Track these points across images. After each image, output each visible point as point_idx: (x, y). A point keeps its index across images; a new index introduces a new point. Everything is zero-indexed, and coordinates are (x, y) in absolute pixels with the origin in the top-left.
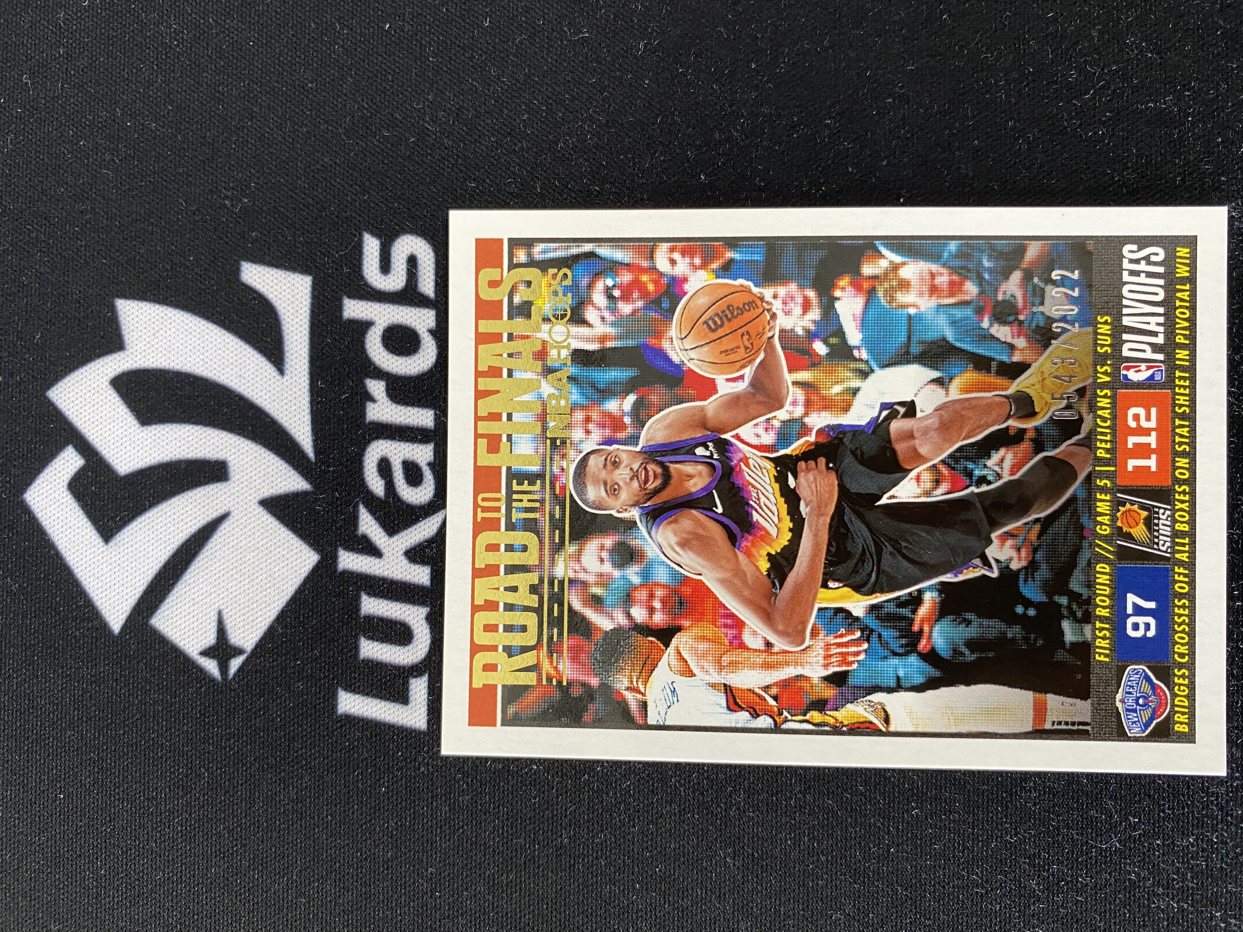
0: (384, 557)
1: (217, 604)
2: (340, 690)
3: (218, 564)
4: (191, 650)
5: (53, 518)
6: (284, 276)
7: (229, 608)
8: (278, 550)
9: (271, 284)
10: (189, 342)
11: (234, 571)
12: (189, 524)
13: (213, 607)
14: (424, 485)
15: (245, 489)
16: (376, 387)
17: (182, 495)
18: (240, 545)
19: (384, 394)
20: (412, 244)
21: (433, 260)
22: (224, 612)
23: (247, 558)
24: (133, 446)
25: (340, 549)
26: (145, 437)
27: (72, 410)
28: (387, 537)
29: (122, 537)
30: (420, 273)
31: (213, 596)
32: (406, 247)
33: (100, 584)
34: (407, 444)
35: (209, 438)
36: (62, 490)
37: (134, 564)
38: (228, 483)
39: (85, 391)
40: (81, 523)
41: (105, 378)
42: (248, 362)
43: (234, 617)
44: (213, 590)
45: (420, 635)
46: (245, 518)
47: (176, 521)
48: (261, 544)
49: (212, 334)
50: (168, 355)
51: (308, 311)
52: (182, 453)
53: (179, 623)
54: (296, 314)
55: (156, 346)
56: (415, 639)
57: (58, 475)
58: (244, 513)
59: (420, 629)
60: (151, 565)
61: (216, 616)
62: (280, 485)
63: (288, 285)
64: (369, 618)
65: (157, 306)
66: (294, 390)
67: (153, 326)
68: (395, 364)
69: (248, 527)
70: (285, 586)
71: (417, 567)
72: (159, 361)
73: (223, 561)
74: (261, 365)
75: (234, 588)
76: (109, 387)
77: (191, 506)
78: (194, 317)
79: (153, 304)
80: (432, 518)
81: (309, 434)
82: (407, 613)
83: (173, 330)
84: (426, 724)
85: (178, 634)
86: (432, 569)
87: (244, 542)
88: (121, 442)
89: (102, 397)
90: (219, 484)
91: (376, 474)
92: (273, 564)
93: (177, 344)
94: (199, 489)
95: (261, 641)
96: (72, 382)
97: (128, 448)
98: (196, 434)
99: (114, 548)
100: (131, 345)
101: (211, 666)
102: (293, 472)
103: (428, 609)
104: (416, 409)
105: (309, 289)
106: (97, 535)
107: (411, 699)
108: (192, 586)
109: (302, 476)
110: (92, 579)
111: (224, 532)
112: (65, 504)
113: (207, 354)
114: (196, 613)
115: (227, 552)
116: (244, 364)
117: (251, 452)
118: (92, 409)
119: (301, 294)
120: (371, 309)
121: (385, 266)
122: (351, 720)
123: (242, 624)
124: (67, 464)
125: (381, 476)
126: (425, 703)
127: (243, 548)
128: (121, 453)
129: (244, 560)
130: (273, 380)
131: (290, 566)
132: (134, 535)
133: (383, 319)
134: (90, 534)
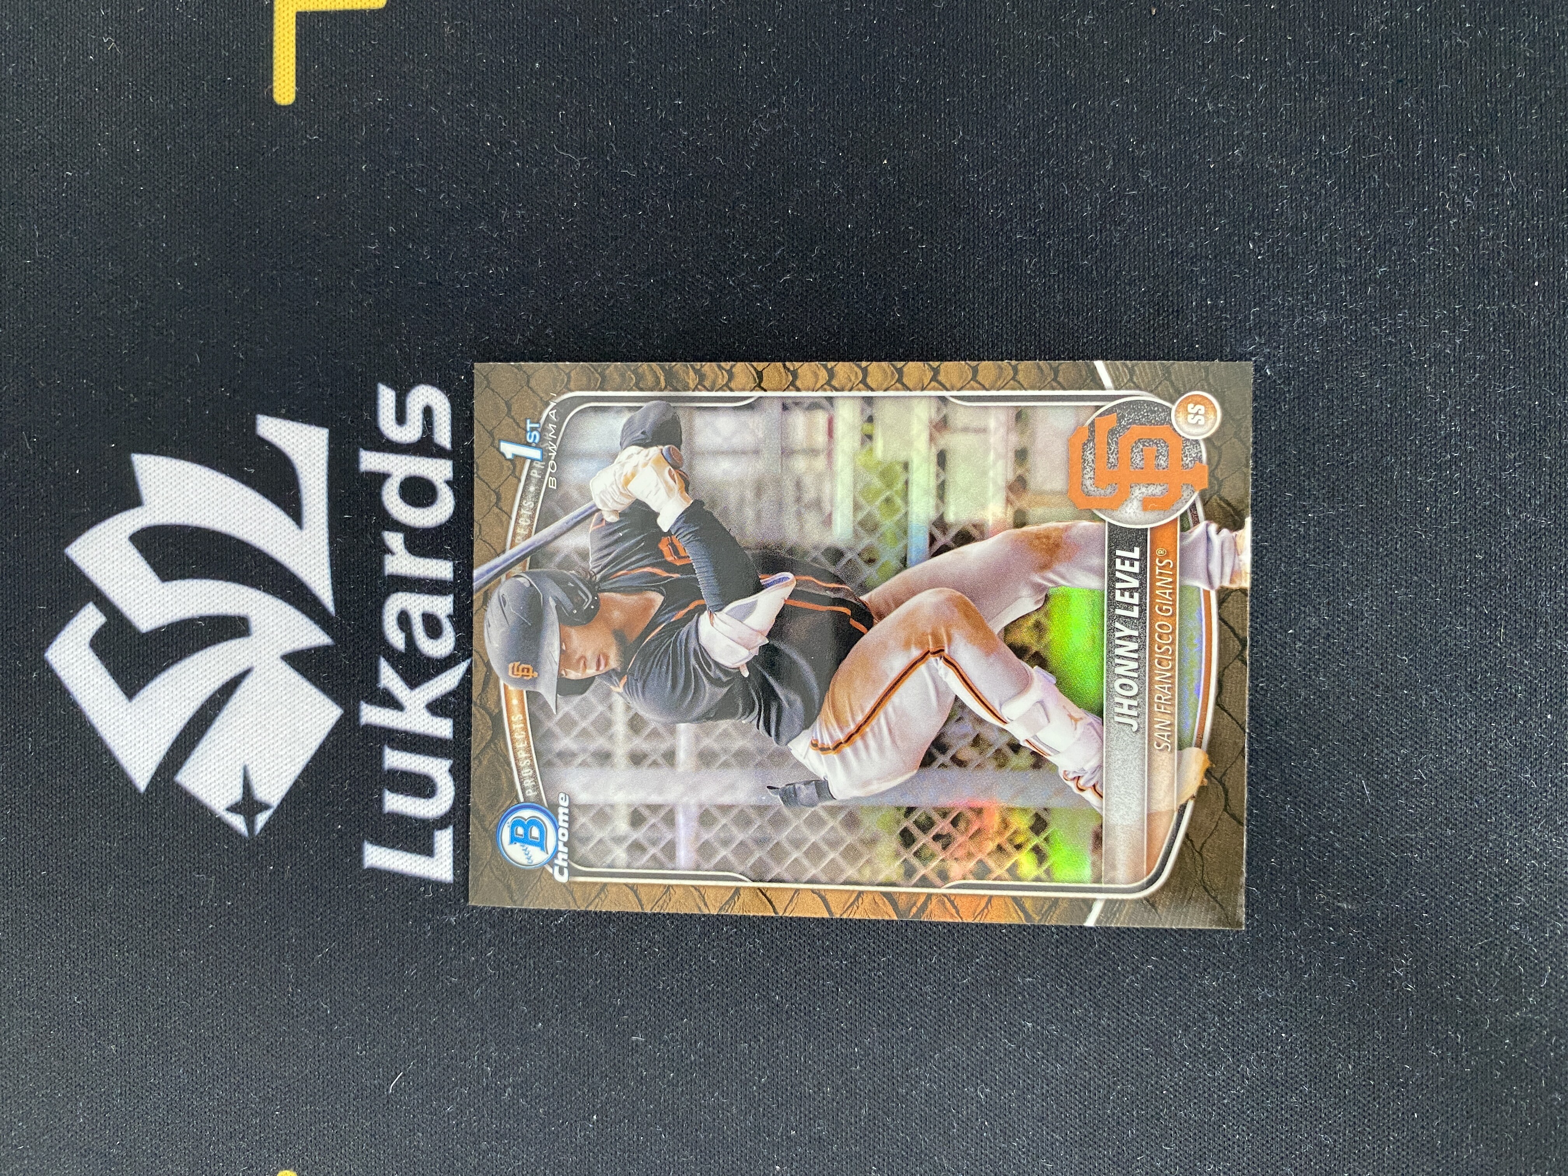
0: (406, 710)
1: (242, 760)
2: (366, 843)
3: (242, 719)
4: (217, 805)
5: (75, 676)
6: (300, 428)
7: (255, 763)
8: (301, 705)
9: (288, 437)
10: (207, 497)
11: (259, 726)
12: (213, 680)
13: (238, 763)
14: (444, 639)
15: (267, 644)
16: (394, 540)
17: (204, 651)
18: (263, 700)
19: (402, 547)
20: (428, 394)
21: (449, 410)
22: (249, 768)
23: (272, 712)
24: (154, 602)
25: (362, 702)
26: (166, 593)
27: (91, 567)
28: (408, 690)
29: (146, 694)
30: (435, 424)
31: (238, 751)
32: (421, 397)
33: (125, 742)
34: (427, 596)
35: (229, 593)
36: (83, 648)
37: (158, 721)
38: (251, 638)
39: (103, 548)
40: (104, 680)
41: (124, 535)
42: (266, 516)
43: (259, 773)
44: (238, 745)
45: (444, 787)
46: (268, 674)
47: (200, 676)
48: (284, 698)
49: (229, 489)
50: (187, 511)
51: (326, 465)
52: (204, 609)
53: (204, 779)
54: (312, 468)
55: (174, 502)
56: (439, 791)
57: (79, 633)
58: (267, 668)
59: (444, 781)
60: (175, 722)
61: (242, 771)
62: (301, 640)
63: (305, 438)
64: (393, 772)
65: (174, 461)
66: (313, 544)
67: (170, 481)
68: (413, 516)
69: (272, 682)
70: (310, 740)
71: (439, 719)
72: (178, 516)
73: (247, 716)
74: (280, 519)
75: (259, 743)
76: (129, 543)
77: (213, 662)
78: (212, 471)
79: (170, 459)
80: (453, 669)
81: (330, 587)
82: (431, 765)
83: (191, 485)
84: (452, 876)
85: (204, 790)
86: (454, 720)
87: (267, 697)
88: (141, 599)
89: (120, 555)
90: (241, 640)
91: (396, 627)
92: (297, 719)
93: (195, 500)
94: (221, 645)
95: (286, 795)
96: (90, 539)
97: (150, 605)
98: (217, 589)
99: (138, 705)
100: (148, 502)
101: (238, 822)
102: (314, 626)
103: (452, 762)
104: (435, 561)
105: (326, 442)
106: (121, 693)
107: (436, 851)
108: (217, 742)
109: (324, 630)
110: (116, 737)
111: (247, 687)
112: (87, 663)
113: (224, 509)
114: (221, 768)
115: (251, 708)
116: (262, 519)
117: (271, 607)
118: (111, 566)
119: (317, 447)
120: (388, 461)
121: (401, 418)
122: (377, 874)
123: (268, 779)
124: (88, 622)
125: (401, 629)
126: (451, 855)
127: (267, 704)
128: (141, 610)
129: (268, 715)
130: (292, 535)
131: (314, 720)
132: (158, 691)
133: (400, 470)
134: (113, 692)
